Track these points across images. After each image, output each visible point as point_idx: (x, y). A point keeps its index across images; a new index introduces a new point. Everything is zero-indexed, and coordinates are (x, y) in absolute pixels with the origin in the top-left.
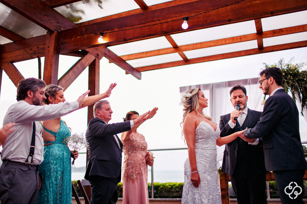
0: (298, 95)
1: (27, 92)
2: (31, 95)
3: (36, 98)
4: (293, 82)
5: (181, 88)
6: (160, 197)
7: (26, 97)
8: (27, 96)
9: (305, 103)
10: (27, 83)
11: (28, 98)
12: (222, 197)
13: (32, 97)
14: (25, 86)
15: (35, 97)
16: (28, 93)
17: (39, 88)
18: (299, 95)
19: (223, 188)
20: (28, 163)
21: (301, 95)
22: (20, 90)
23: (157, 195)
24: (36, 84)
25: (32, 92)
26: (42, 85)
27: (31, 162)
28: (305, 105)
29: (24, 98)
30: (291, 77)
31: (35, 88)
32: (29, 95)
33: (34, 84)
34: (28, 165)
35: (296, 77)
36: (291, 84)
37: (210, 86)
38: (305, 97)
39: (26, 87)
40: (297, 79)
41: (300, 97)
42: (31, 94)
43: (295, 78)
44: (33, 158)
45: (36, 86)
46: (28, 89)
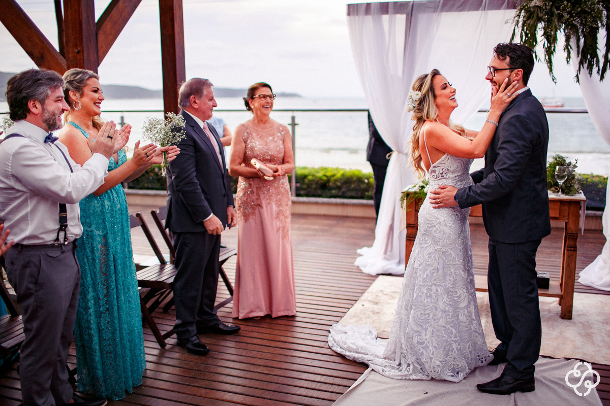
0: (576, 41)
1: (27, 104)
2: (37, 108)
3: (48, 112)
4: (570, 17)
5: (349, 6)
6: (307, 195)
7: (28, 114)
8: (29, 111)
9: (588, 56)
10: (23, 86)
11: (31, 115)
12: (408, 239)
13: (41, 110)
14: (21, 92)
15: (46, 111)
16: (30, 105)
17: (50, 93)
18: (578, 40)
19: (411, 223)
20: (59, 242)
21: (582, 40)
22: (13, 102)
23: (302, 192)
24: (42, 86)
25: (36, 102)
26: (56, 83)
27: (65, 241)
28: (586, 62)
29: (24, 116)
30: (567, 4)
31: (41, 93)
32: (34, 110)
33: (39, 86)
34: (61, 246)
35: (577, 6)
36: (565, 20)
37: (407, 7)
38: (588, 46)
39: (24, 95)
40: (579, 9)
41: (578, 46)
42: (37, 106)
43: (576, 8)
44: (68, 232)
45: (43, 89)
46: (27, 98)
